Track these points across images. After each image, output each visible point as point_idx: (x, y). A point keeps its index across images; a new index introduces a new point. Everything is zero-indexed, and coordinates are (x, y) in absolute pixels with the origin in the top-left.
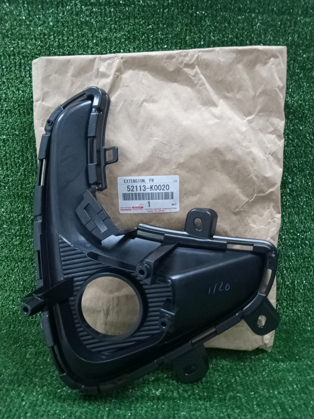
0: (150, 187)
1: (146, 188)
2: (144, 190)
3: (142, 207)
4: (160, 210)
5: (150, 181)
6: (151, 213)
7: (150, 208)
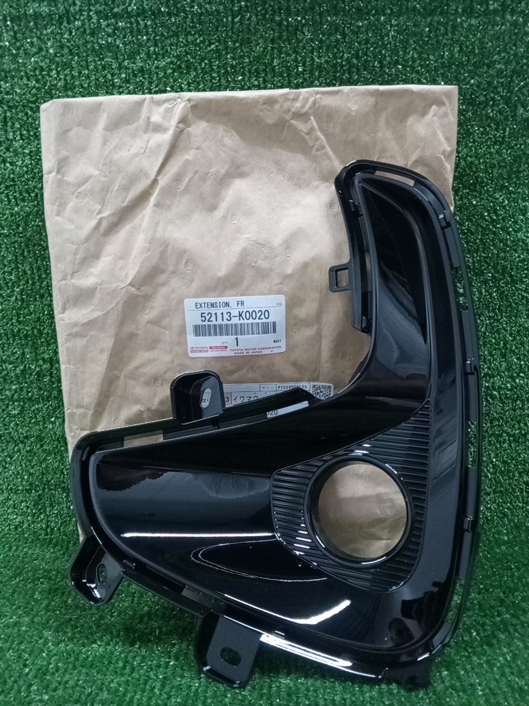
0: (238, 315)
1: (231, 316)
2: (229, 319)
3: (226, 347)
4: (255, 351)
5: (238, 304)
6: (241, 356)
7: (238, 348)
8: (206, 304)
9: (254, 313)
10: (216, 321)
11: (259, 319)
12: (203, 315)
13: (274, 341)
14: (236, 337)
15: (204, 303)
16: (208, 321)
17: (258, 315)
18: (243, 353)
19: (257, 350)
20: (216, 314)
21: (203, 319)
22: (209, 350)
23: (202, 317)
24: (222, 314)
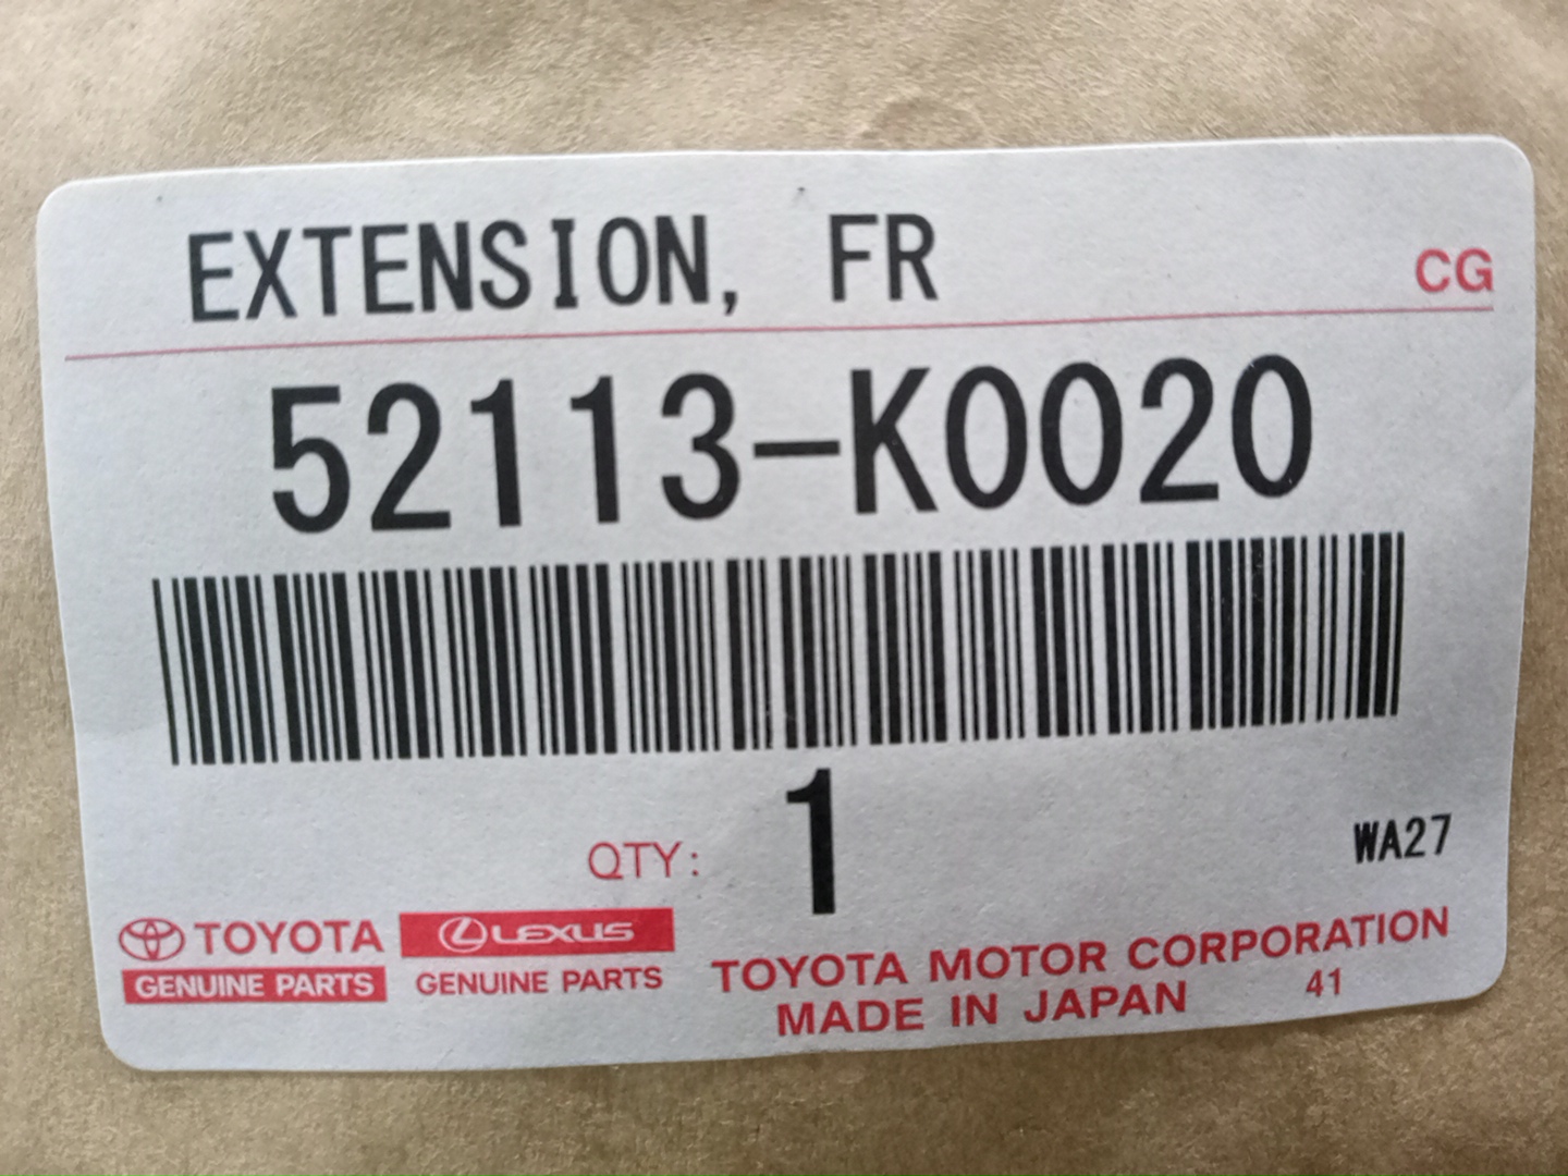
0: (841, 428)
1: (737, 442)
2: (702, 481)
3: (653, 929)
4: (1084, 982)
5: (841, 256)
6: (870, 1058)
7: (832, 934)
8: (348, 254)
9: (1080, 401)
10: (509, 513)
11: (1155, 489)
12: (307, 421)
13: (1365, 840)
14: (800, 767)
15: (326, 237)
16: (386, 517)
17: (1146, 434)
18: (904, 1015)
19: (1119, 974)
20: (499, 405)
21: (309, 484)
22: (402, 972)
23: (286, 453)
24: (598, 402)
